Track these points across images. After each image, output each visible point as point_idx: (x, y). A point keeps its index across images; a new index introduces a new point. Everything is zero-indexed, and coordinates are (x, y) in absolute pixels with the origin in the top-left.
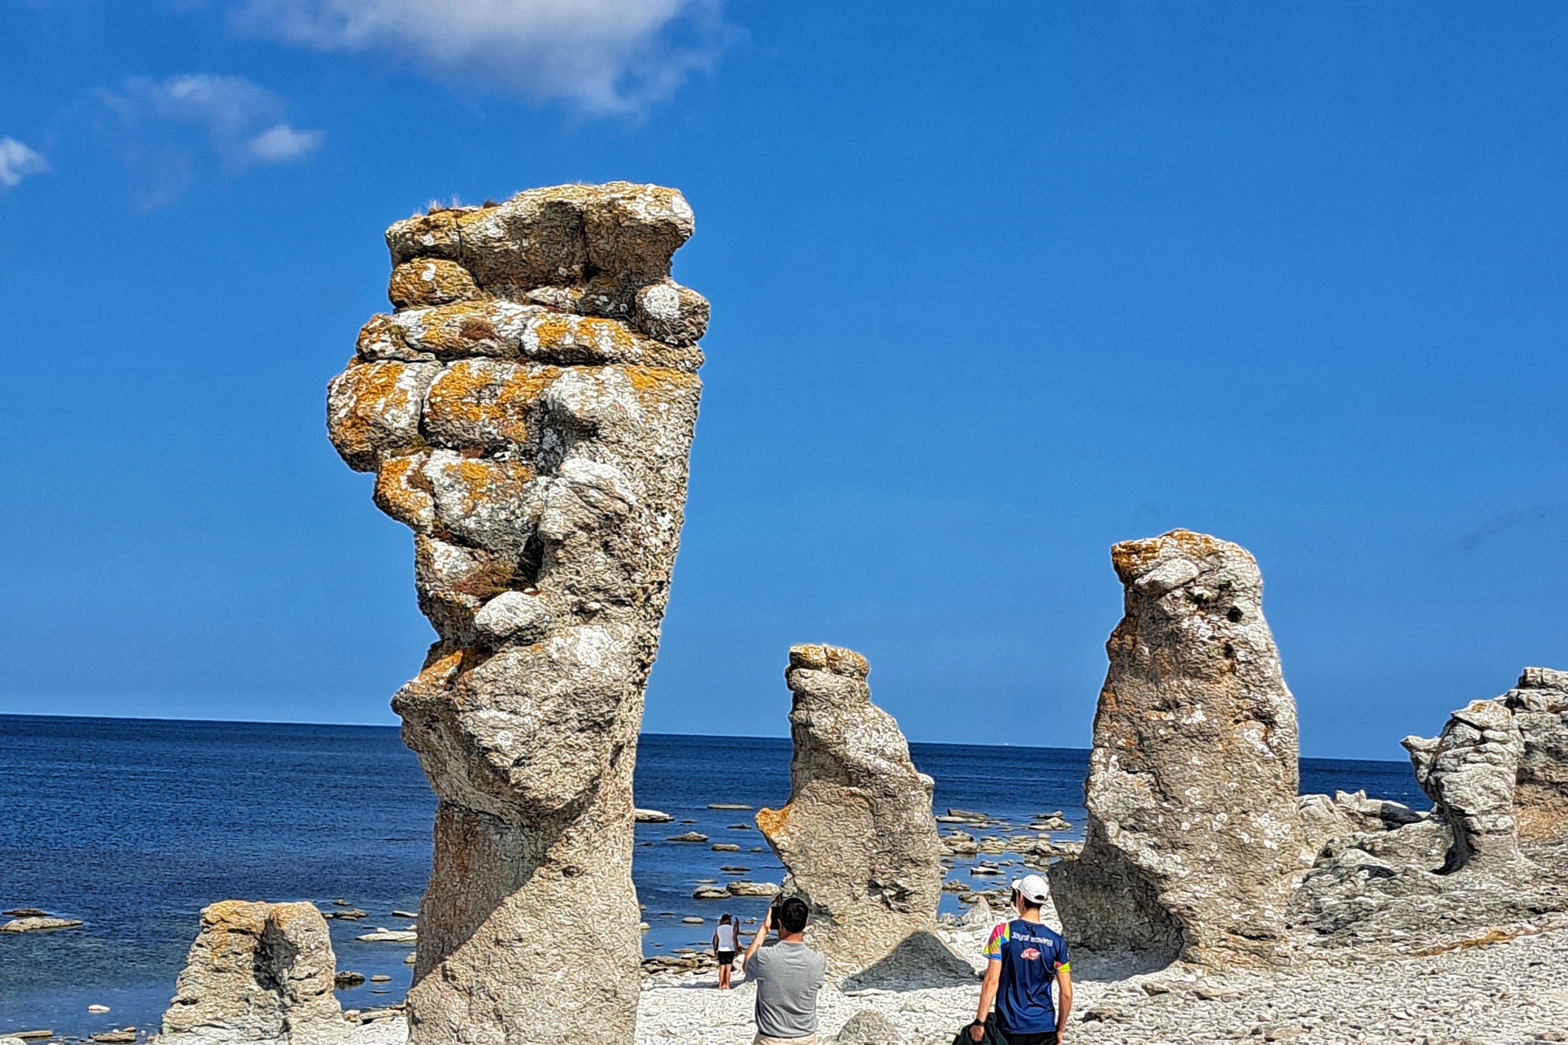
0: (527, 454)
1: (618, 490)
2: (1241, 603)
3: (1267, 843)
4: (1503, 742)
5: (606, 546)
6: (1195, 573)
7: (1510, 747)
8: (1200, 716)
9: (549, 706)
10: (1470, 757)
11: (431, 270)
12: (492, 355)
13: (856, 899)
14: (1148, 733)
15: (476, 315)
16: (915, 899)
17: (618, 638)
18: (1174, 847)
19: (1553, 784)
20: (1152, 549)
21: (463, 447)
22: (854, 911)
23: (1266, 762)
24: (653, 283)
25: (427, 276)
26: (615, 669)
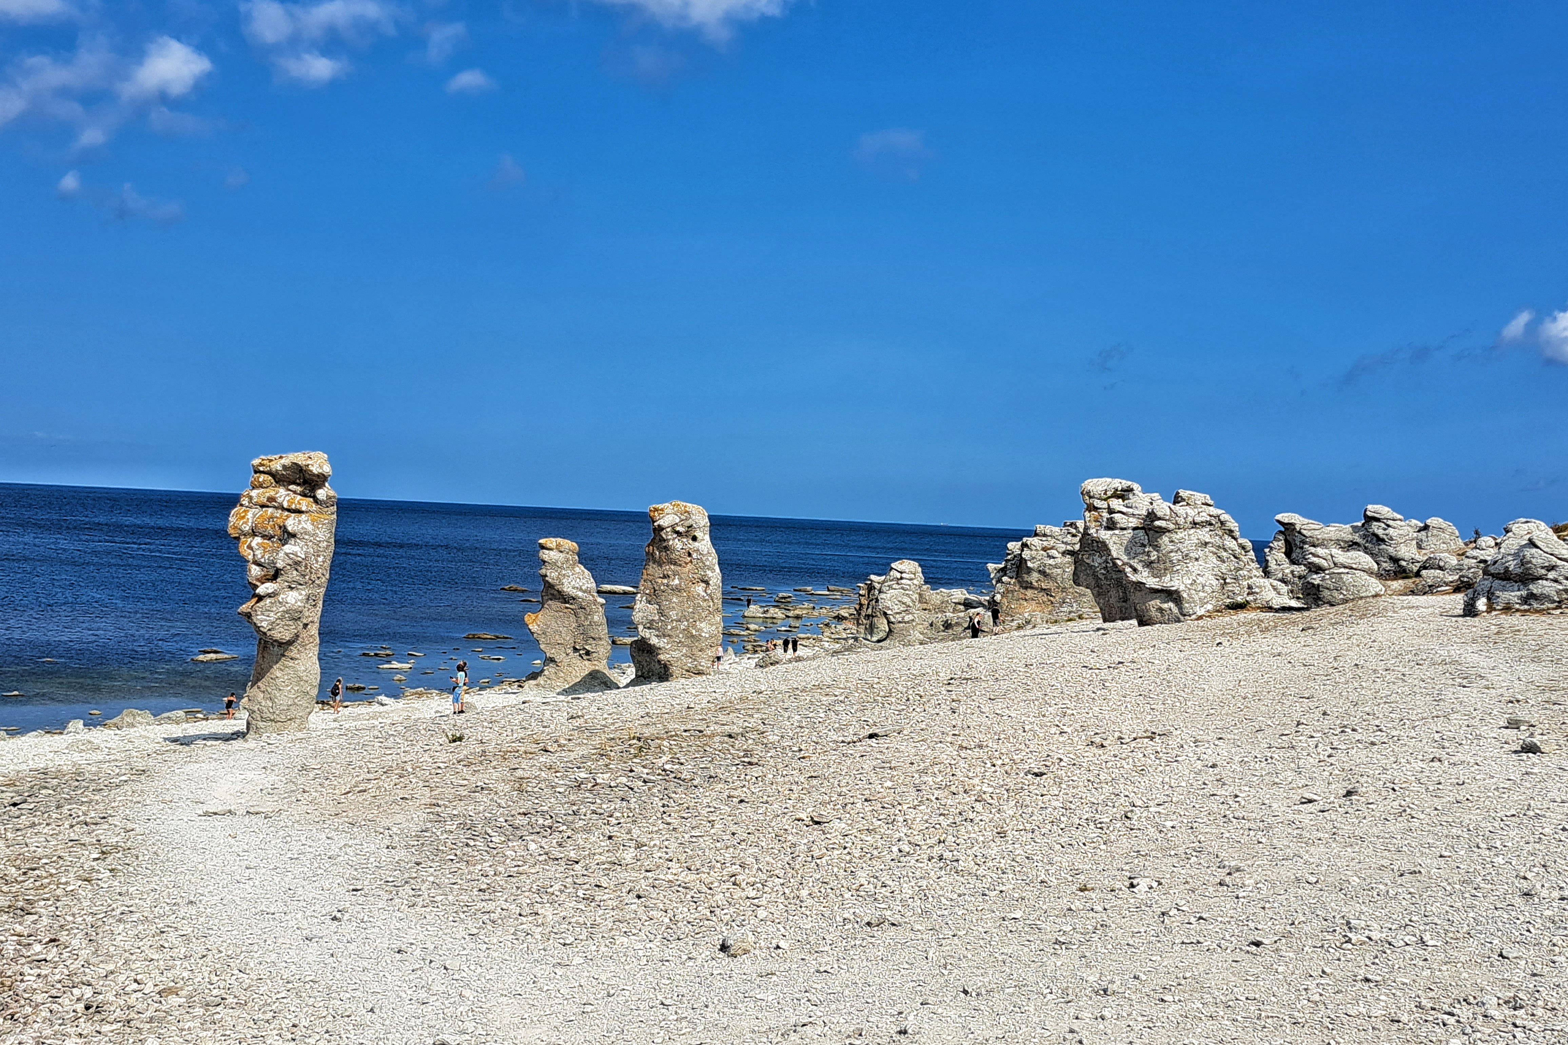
0: (280, 540)
1: (299, 554)
2: (698, 534)
3: (703, 634)
4: (911, 579)
5: (297, 570)
6: (678, 520)
7: (915, 582)
8: (677, 582)
9: (279, 614)
10: (894, 586)
11: (262, 478)
12: (275, 507)
13: (567, 655)
14: (657, 588)
15: (272, 493)
16: (594, 655)
17: (301, 594)
18: (664, 636)
19: (1043, 590)
20: (662, 510)
21: (264, 537)
22: (566, 661)
23: (705, 600)
24: (320, 488)
25: (261, 480)
26: (299, 603)
